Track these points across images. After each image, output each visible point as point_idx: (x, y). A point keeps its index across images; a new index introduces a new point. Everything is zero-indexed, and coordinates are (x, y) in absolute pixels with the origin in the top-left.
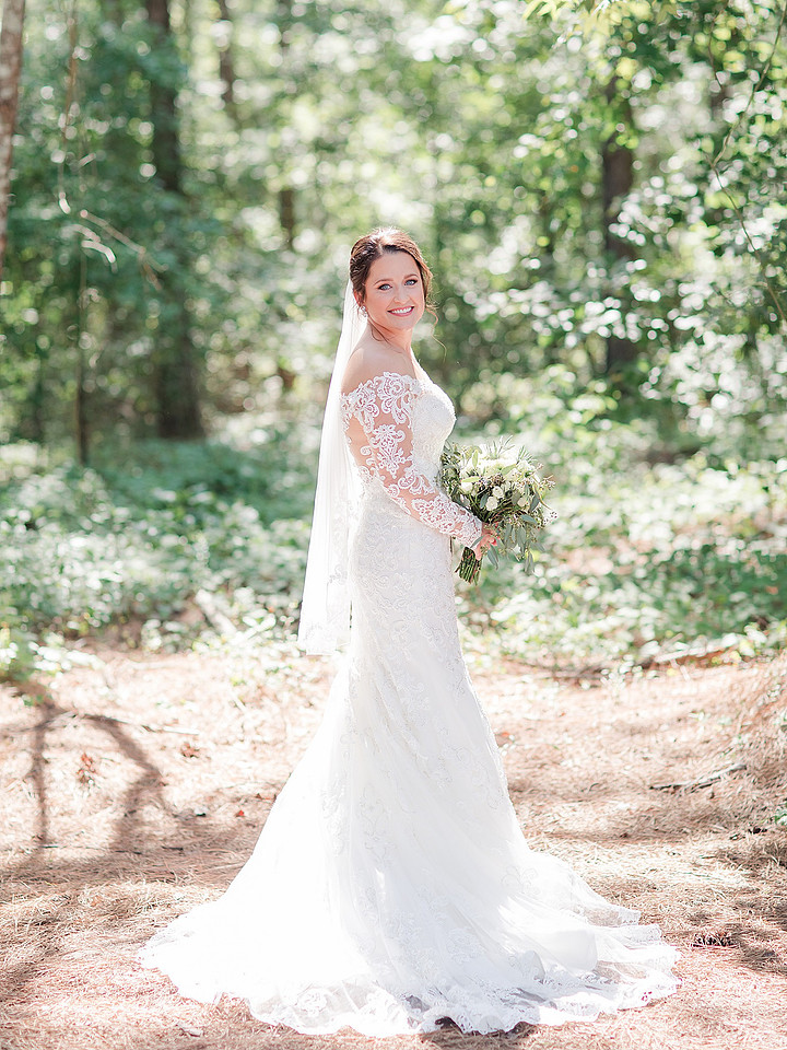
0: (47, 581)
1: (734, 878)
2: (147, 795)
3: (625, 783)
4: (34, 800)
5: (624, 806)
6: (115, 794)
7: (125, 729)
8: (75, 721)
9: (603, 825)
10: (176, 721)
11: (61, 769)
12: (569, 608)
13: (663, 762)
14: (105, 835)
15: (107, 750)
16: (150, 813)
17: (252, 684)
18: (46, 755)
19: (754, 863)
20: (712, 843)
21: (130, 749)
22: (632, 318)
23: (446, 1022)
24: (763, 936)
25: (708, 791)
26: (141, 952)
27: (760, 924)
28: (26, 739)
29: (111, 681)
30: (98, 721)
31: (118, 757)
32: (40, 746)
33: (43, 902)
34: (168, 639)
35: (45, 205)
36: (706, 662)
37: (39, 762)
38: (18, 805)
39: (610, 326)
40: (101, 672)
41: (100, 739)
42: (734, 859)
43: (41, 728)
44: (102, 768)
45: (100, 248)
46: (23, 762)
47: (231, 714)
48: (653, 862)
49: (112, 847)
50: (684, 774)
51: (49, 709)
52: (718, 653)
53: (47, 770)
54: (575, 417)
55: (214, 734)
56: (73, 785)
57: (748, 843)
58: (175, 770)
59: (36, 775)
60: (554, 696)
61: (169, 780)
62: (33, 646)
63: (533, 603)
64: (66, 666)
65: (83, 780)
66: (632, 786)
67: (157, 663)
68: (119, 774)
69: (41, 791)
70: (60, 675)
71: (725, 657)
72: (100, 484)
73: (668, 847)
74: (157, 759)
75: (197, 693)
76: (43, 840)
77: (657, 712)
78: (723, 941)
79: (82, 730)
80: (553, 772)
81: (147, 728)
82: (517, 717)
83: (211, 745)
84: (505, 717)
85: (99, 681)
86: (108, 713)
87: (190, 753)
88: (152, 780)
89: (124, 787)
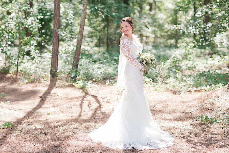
0: (91, 72)
1: (191, 128)
2: (99, 109)
3: (178, 111)
4: (80, 109)
5: (177, 115)
6: (93, 109)
7: (98, 98)
8: (90, 96)
9: (172, 118)
10: (107, 97)
11: (85, 104)
12: (179, 81)
13: (185, 108)
14: (90, 115)
15: (94, 101)
16: (98, 112)
17: (120, 91)
18: (83, 101)
19: (195, 126)
20: (189, 122)
21: (98, 101)
22: (198, 30)
23: (133, 148)
24: (191, 137)
25: (191, 113)
26: (89, 134)
27: (191, 135)
28: (81, 99)
29: (98, 90)
30: (94, 96)
31: (95, 102)
32: (83, 100)
33: (75, 125)
34: (111, 83)
35: (101, 5)
36: (199, 91)
37: (82, 102)
38: (78, 109)
39: (193, 31)
40: (97, 88)
41: (93, 99)
42: (191, 124)
43: (84, 97)
44: (92, 104)
45: (102, 15)
46: (80, 102)
47: (116, 96)
48: (178, 124)
49: (91, 117)
50: (188, 110)
51: (87, 94)
52: (201, 90)
53: (83, 104)
54: (189, 47)
55: (113, 99)
56: (87, 107)
57: (195, 122)
58: (105, 105)
59: (81, 105)
60: (171, 96)
61: (103, 107)
62: (86, 83)
63: (174, 79)
64: (91, 87)
65: (89, 106)
66: (179, 112)
67: (108, 87)
68: (95, 105)
69: (81, 108)
70: (90, 88)
71: (202, 91)
72: (108, 55)
73: (181, 122)
74: (102, 103)
75: (112, 92)
76: (80, 115)
77: (187, 99)
78: (184, 138)
79: (91, 97)
80: (166, 109)
81: (102, 98)
82: (164, 99)
83: (112, 101)
84: (162, 99)
85: (96, 90)
86: (96, 95)
87: (108, 102)
88: (100, 107)
89: (95, 108)
